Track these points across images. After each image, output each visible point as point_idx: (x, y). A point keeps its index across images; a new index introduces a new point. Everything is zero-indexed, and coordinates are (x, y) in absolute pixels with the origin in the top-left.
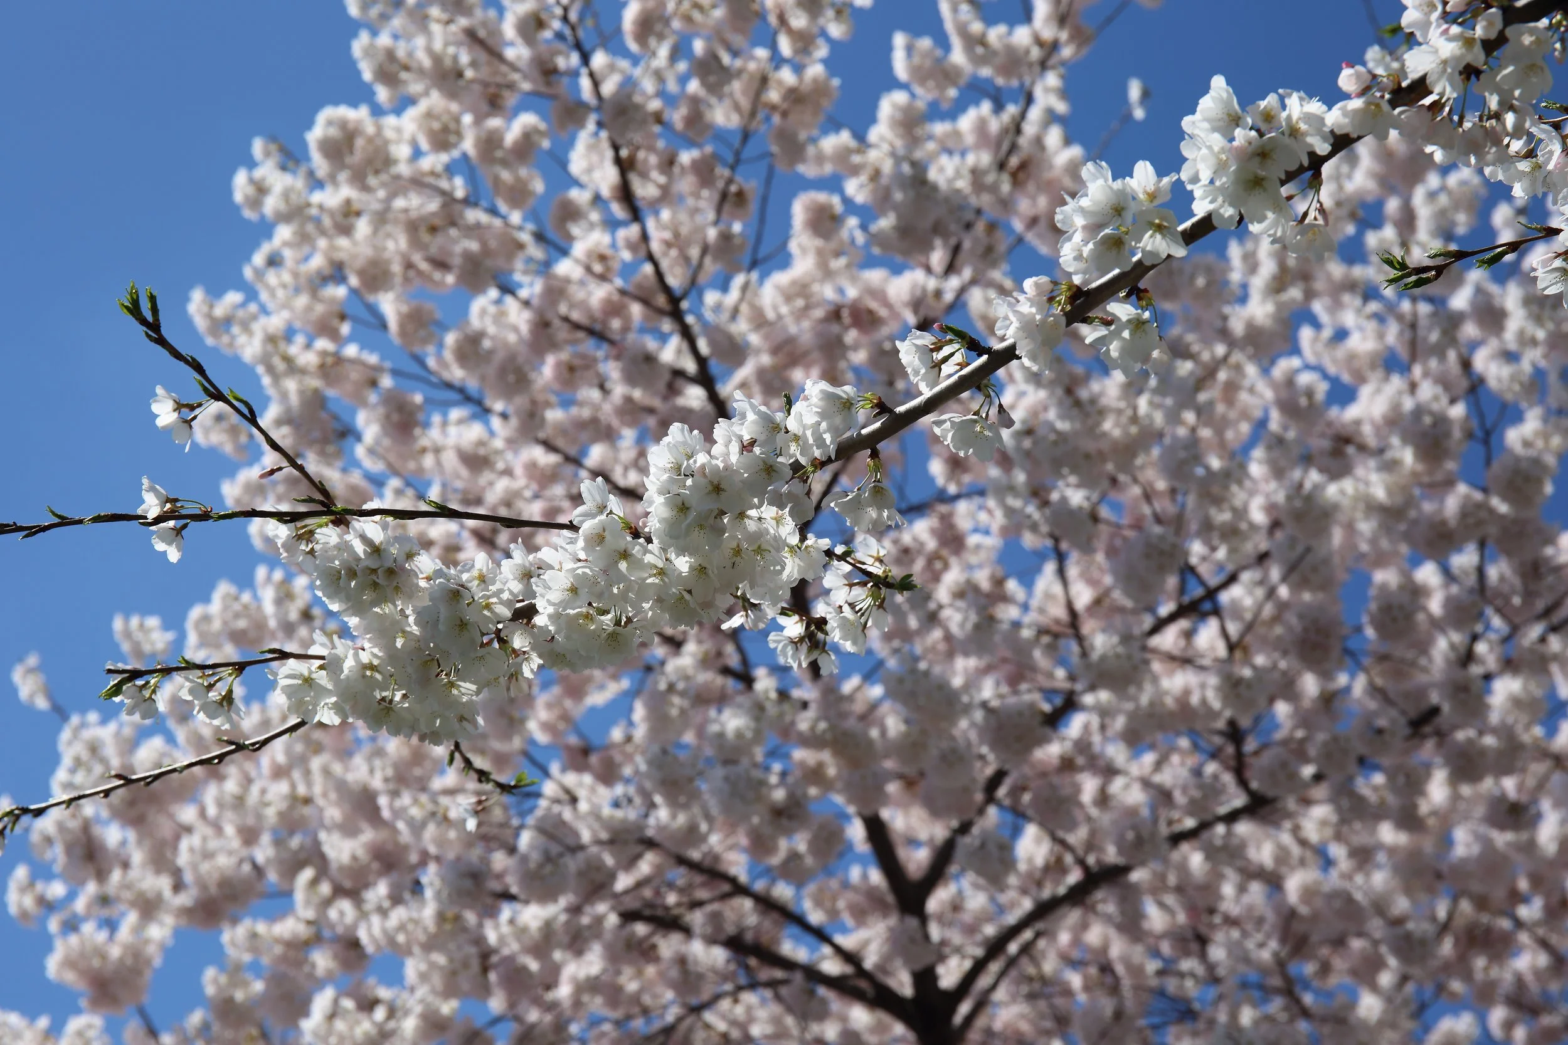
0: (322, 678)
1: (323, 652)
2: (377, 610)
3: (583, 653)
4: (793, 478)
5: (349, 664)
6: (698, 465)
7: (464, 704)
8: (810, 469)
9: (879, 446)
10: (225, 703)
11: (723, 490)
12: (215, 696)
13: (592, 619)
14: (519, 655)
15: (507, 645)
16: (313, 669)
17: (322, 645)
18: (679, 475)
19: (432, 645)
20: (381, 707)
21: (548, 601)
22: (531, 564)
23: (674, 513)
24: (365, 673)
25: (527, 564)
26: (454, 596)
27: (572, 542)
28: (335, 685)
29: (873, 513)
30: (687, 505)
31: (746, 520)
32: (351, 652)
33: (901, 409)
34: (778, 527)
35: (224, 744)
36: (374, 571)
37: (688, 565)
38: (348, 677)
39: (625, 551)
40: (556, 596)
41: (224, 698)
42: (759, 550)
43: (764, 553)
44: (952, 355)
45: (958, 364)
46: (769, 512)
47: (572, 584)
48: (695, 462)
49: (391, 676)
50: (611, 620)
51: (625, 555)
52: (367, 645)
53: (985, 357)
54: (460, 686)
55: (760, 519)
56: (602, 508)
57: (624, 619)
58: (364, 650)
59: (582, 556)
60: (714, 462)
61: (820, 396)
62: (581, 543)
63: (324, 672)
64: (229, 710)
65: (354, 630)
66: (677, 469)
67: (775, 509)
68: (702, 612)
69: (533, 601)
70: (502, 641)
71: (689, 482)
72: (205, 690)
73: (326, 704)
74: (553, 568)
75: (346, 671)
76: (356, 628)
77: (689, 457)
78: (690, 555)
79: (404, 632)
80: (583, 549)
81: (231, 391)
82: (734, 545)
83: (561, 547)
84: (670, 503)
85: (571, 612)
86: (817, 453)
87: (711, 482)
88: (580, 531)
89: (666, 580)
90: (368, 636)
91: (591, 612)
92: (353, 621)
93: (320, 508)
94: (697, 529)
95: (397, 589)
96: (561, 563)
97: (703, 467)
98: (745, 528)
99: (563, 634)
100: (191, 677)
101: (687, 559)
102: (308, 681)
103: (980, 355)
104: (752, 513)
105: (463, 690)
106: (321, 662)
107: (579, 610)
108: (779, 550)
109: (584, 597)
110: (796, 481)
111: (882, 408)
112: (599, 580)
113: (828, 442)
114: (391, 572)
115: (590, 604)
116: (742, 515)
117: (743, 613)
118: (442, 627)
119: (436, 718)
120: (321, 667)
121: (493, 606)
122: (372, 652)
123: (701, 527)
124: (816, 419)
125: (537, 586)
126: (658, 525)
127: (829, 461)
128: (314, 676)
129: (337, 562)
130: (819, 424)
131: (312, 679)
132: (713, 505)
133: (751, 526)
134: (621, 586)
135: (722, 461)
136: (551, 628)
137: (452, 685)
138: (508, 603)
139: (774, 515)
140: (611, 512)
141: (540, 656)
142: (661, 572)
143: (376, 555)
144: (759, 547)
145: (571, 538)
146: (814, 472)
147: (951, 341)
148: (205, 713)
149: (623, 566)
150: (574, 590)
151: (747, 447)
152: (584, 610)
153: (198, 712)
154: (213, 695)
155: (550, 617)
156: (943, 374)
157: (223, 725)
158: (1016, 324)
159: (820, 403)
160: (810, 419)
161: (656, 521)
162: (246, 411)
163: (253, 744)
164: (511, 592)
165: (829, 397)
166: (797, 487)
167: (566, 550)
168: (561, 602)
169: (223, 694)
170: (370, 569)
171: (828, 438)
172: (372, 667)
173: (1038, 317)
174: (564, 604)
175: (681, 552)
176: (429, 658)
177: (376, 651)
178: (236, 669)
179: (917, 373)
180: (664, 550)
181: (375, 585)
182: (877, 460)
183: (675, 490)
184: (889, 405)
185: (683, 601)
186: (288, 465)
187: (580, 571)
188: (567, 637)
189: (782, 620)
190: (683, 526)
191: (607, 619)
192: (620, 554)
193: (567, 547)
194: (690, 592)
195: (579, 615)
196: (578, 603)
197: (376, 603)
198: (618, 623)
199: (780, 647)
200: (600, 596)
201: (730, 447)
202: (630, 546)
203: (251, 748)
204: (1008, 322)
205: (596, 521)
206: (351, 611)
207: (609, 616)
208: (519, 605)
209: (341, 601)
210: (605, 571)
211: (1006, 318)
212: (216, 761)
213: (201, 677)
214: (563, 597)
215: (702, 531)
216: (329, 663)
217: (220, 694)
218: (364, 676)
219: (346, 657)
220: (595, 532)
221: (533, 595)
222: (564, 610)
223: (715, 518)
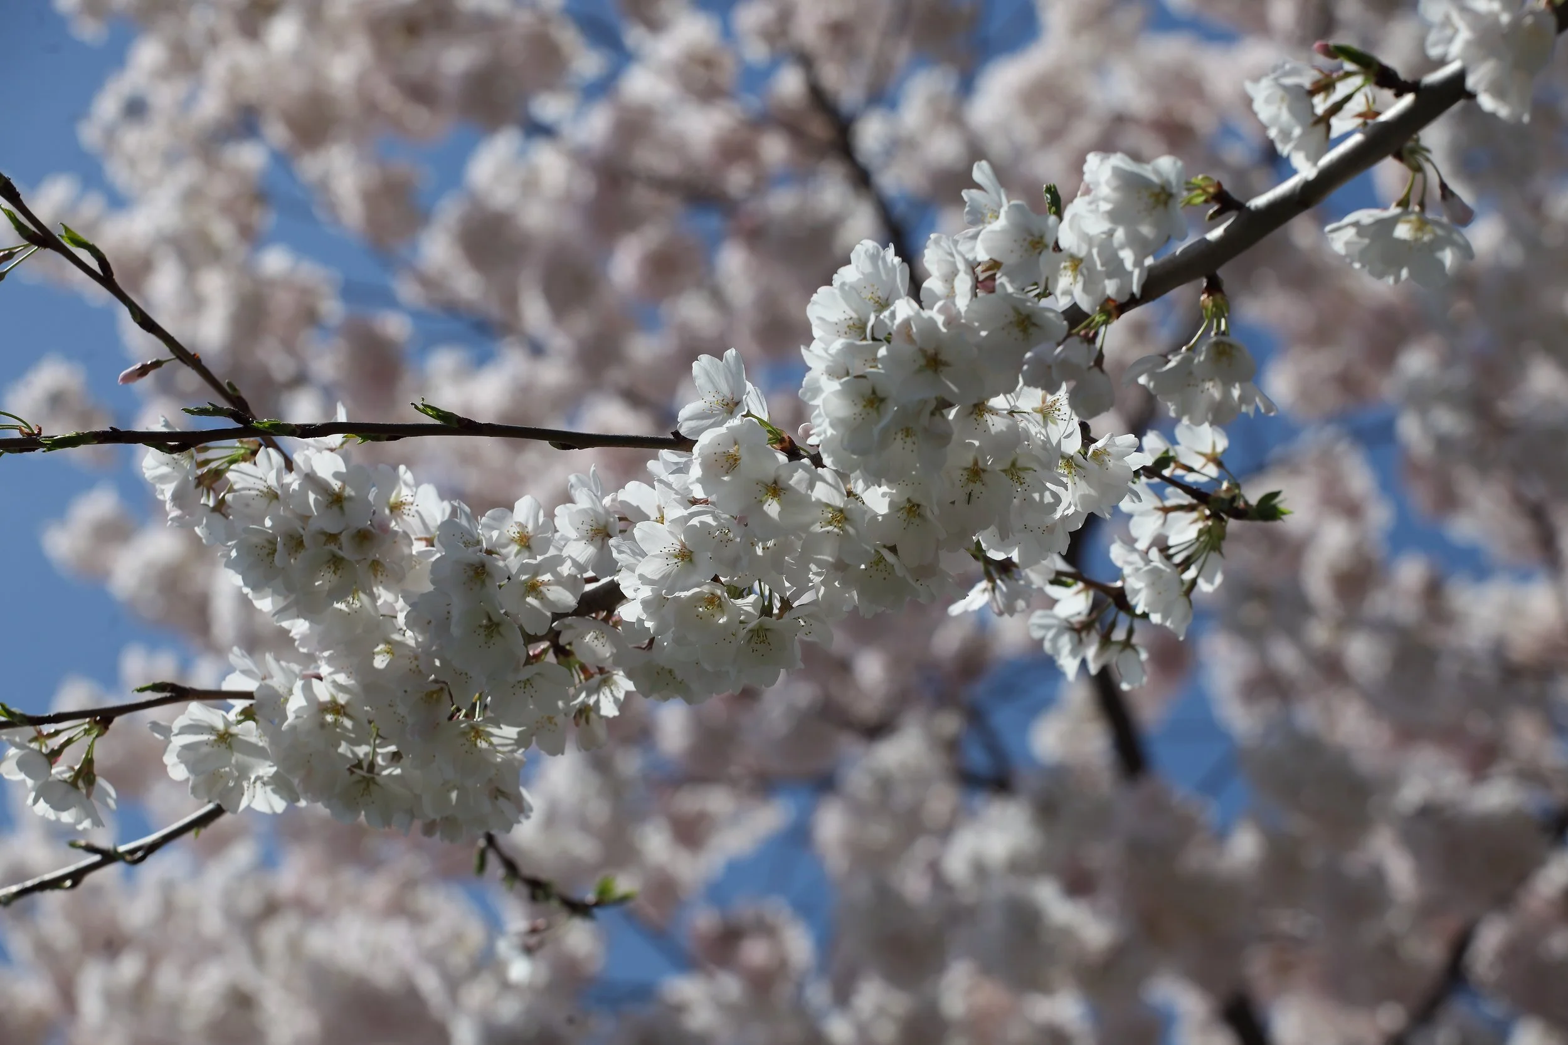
0: (250, 731)
1: (250, 685)
2: (338, 606)
3: (708, 667)
4: (1069, 335)
5: (296, 703)
6: (899, 320)
7: (496, 765)
8: (1099, 318)
9: (1221, 272)
10: (80, 784)
11: (946, 364)
12: (60, 773)
13: (720, 606)
14: (592, 676)
15: (571, 659)
16: (232, 716)
17: (246, 672)
18: (865, 338)
19: (437, 663)
20: (355, 778)
21: (642, 577)
22: (607, 512)
23: (858, 409)
24: (324, 719)
25: (600, 510)
26: (477, 573)
27: (682, 469)
28: (273, 742)
29: (1213, 390)
30: (880, 394)
31: (988, 417)
32: (299, 683)
33: (1259, 202)
34: (1045, 425)
35: (81, 852)
36: (332, 538)
37: (887, 500)
38: (293, 728)
39: (775, 482)
40: (654, 567)
41: (78, 774)
42: (1014, 471)
43: (1022, 474)
44: (1348, 98)
45: (1360, 115)
46: (1029, 398)
47: (683, 545)
48: (893, 315)
49: (370, 722)
50: (753, 605)
51: (776, 488)
52: (325, 670)
53: (1408, 99)
54: (492, 735)
55: (1011, 413)
56: (732, 406)
57: (777, 604)
58: (320, 678)
59: (699, 493)
60: (926, 314)
61: (1115, 183)
62: (696, 471)
63: (251, 724)
64: (88, 795)
65: (302, 645)
66: (858, 327)
67: (1039, 393)
68: (917, 585)
69: (616, 578)
70: (562, 652)
71: (882, 352)
72: (44, 760)
73: (258, 778)
74: (646, 518)
75: (291, 717)
76: (304, 639)
77: (883, 304)
78: (890, 482)
79: (388, 642)
80: (698, 480)
81: (67, 229)
82: (968, 461)
83: (661, 481)
84: (848, 391)
85: (683, 594)
86: (1111, 287)
87: (923, 351)
88: (696, 449)
89: (851, 530)
90: (326, 654)
91: (719, 592)
92: (299, 627)
93: (230, 424)
94: (899, 436)
95: (376, 565)
96: (660, 509)
97: (907, 323)
98: (986, 430)
99: (670, 634)
100: (17, 739)
101: (885, 489)
102: (225, 738)
103: (1399, 95)
104: (999, 402)
105: (495, 740)
106: (246, 703)
107: (697, 590)
108: (1049, 466)
109: (706, 565)
110: (1074, 341)
111: (1225, 202)
112: (731, 535)
113: (1129, 264)
114: (364, 537)
115: (716, 579)
116: (979, 408)
117: (984, 584)
118: (455, 630)
119: (449, 791)
120: (248, 714)
121: (543, 589)
122: (334, 682)
123: (908, 432)
124: (1106, 226)
125: (620, 552)
126: (830, 432)
127: (1133, 302)
128: (234, 730)
129: (268, 523)
130: (1110, 234)
131: (231, 735)
132: (924, 392)
133: (997, 424)
134: (770, 544)
135: (940, 311)
136: (649, 624)
137: (478, 733)
138: (571, 583)
139: (1038, 404)
140: (749, 414)
141: (630, 676)
142: (841, 516)
143: (335, 508)
144: (1013, 464)
145: (676, 464)
146: (1106, 323)
147: (1348, 74)
148: (46, 801)
149: (772, 508)
150: (686, 555)
151: (984, 283)
152: (706, 589)
153: (36, 801)
154: (61, 770)
155: (646, 604)
156: (1335, 133)
157: (80, 822)
158: (1464, 34)
159: (1115, 196)
160: (1097, 226)
161: (826, 424)
162: (94, 264)
163: (132, 852)
164: (575, 563)
165: (1130, 184)
166: (1077, 352)
167: (669, 485)
168: (664, 578)
169: (77, 767)
170: (324, 533)
171: (1127, 256)
172: (334, 707)
173: (1505, 18)
174: (668, 582)
175: (874, 477)
176: (436, 687)
177: (341, 678)
178: (96, 722)
179: (1286, 135)
180: (843, 476)
181: (336, 562)
182: (1218, 296)
183: (859, 367)
184: (1236, 196)
185: (881, 566)
186: (174, 357)
187: (695, 521)
188: (678, 641)
189: (1054, 591)
190: (876, 430)
191: (747, 604)
192: (767, 487)
193: (671, 479)
194: (893, 549)
195: (696, 599)
196: (696, 578)
197: (340, 594)
198: (766, 611)
199: (1050, 634)
200: (733, 564)
201: (958, 283)
202: (784, 474)
203: (128, 858)
204: (1449, 32)
205: (723, 430)
206: (294, 610)
207: (752, 598)
208: (589, 587)
209: (276, 592)
210: (742, 520)
211: (1447, 22)
212: (68, 883)
213: (35, 739)
214: (667, 569)
215: (909, 440)
216: (260, 705)
217: (72, 768)
218: (323, 725)
219: (290, 692)
220: (721, 449)
221: (612, 567)
222: (671, 591)
223: (933, 414)
